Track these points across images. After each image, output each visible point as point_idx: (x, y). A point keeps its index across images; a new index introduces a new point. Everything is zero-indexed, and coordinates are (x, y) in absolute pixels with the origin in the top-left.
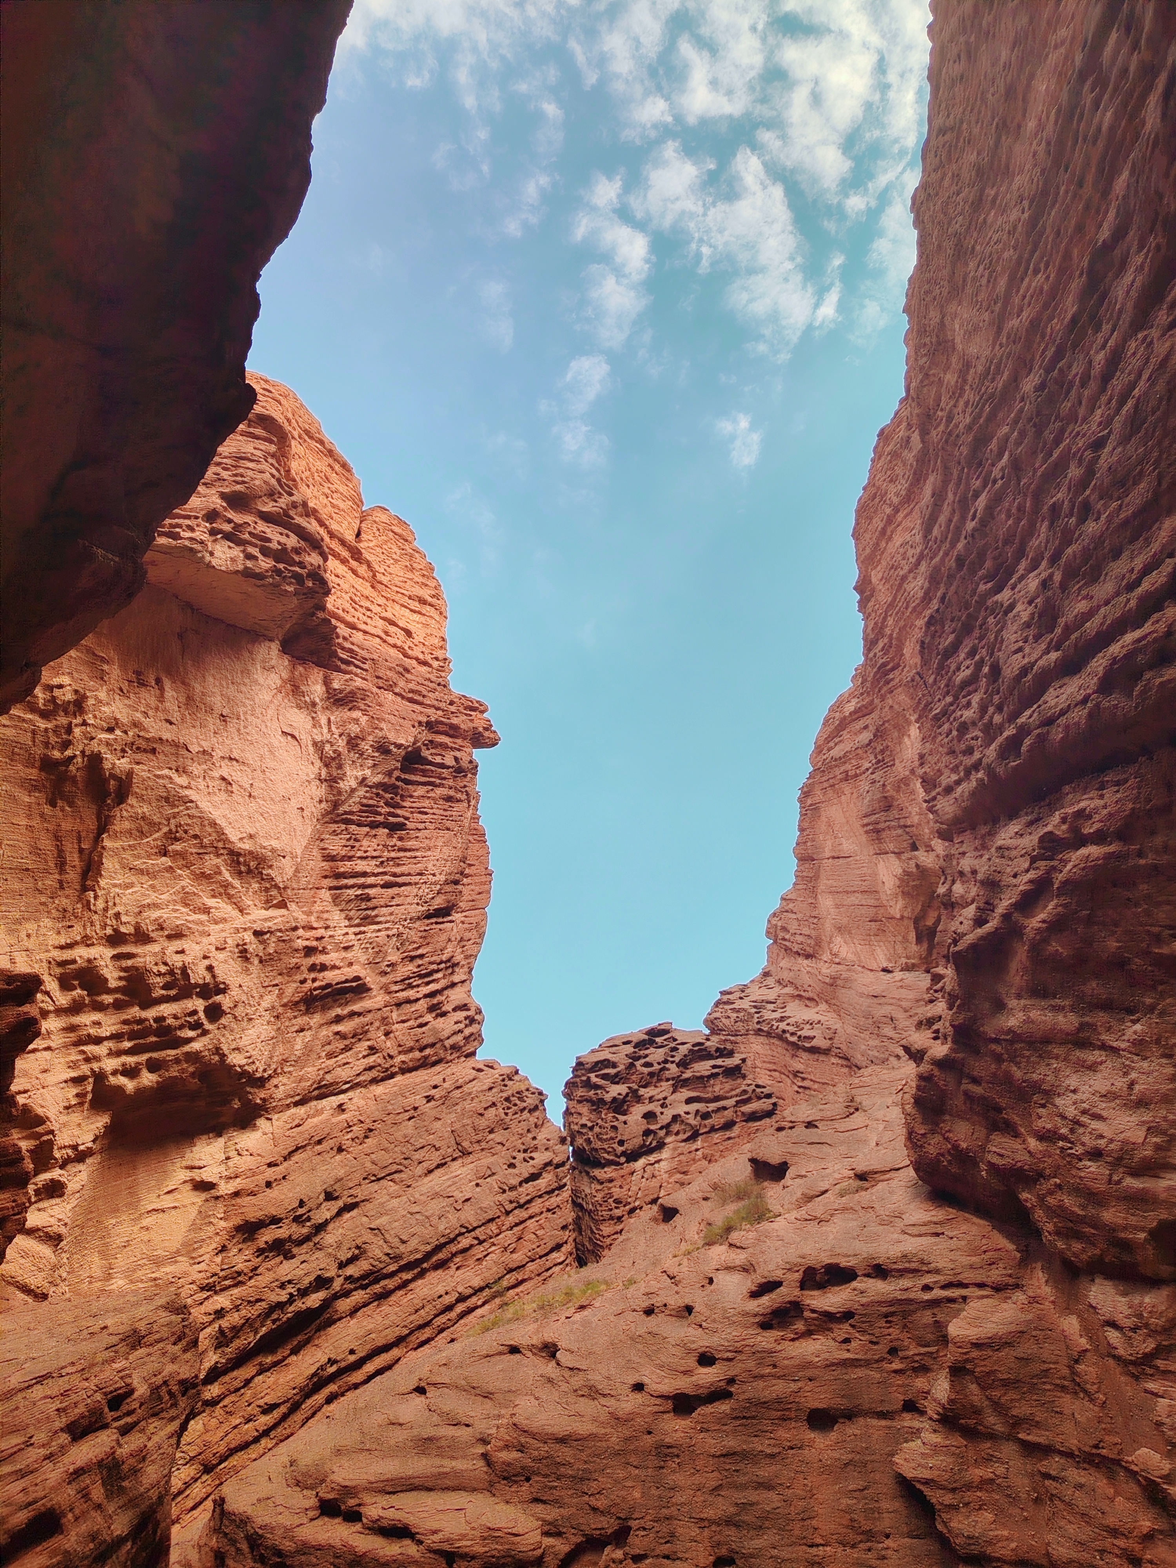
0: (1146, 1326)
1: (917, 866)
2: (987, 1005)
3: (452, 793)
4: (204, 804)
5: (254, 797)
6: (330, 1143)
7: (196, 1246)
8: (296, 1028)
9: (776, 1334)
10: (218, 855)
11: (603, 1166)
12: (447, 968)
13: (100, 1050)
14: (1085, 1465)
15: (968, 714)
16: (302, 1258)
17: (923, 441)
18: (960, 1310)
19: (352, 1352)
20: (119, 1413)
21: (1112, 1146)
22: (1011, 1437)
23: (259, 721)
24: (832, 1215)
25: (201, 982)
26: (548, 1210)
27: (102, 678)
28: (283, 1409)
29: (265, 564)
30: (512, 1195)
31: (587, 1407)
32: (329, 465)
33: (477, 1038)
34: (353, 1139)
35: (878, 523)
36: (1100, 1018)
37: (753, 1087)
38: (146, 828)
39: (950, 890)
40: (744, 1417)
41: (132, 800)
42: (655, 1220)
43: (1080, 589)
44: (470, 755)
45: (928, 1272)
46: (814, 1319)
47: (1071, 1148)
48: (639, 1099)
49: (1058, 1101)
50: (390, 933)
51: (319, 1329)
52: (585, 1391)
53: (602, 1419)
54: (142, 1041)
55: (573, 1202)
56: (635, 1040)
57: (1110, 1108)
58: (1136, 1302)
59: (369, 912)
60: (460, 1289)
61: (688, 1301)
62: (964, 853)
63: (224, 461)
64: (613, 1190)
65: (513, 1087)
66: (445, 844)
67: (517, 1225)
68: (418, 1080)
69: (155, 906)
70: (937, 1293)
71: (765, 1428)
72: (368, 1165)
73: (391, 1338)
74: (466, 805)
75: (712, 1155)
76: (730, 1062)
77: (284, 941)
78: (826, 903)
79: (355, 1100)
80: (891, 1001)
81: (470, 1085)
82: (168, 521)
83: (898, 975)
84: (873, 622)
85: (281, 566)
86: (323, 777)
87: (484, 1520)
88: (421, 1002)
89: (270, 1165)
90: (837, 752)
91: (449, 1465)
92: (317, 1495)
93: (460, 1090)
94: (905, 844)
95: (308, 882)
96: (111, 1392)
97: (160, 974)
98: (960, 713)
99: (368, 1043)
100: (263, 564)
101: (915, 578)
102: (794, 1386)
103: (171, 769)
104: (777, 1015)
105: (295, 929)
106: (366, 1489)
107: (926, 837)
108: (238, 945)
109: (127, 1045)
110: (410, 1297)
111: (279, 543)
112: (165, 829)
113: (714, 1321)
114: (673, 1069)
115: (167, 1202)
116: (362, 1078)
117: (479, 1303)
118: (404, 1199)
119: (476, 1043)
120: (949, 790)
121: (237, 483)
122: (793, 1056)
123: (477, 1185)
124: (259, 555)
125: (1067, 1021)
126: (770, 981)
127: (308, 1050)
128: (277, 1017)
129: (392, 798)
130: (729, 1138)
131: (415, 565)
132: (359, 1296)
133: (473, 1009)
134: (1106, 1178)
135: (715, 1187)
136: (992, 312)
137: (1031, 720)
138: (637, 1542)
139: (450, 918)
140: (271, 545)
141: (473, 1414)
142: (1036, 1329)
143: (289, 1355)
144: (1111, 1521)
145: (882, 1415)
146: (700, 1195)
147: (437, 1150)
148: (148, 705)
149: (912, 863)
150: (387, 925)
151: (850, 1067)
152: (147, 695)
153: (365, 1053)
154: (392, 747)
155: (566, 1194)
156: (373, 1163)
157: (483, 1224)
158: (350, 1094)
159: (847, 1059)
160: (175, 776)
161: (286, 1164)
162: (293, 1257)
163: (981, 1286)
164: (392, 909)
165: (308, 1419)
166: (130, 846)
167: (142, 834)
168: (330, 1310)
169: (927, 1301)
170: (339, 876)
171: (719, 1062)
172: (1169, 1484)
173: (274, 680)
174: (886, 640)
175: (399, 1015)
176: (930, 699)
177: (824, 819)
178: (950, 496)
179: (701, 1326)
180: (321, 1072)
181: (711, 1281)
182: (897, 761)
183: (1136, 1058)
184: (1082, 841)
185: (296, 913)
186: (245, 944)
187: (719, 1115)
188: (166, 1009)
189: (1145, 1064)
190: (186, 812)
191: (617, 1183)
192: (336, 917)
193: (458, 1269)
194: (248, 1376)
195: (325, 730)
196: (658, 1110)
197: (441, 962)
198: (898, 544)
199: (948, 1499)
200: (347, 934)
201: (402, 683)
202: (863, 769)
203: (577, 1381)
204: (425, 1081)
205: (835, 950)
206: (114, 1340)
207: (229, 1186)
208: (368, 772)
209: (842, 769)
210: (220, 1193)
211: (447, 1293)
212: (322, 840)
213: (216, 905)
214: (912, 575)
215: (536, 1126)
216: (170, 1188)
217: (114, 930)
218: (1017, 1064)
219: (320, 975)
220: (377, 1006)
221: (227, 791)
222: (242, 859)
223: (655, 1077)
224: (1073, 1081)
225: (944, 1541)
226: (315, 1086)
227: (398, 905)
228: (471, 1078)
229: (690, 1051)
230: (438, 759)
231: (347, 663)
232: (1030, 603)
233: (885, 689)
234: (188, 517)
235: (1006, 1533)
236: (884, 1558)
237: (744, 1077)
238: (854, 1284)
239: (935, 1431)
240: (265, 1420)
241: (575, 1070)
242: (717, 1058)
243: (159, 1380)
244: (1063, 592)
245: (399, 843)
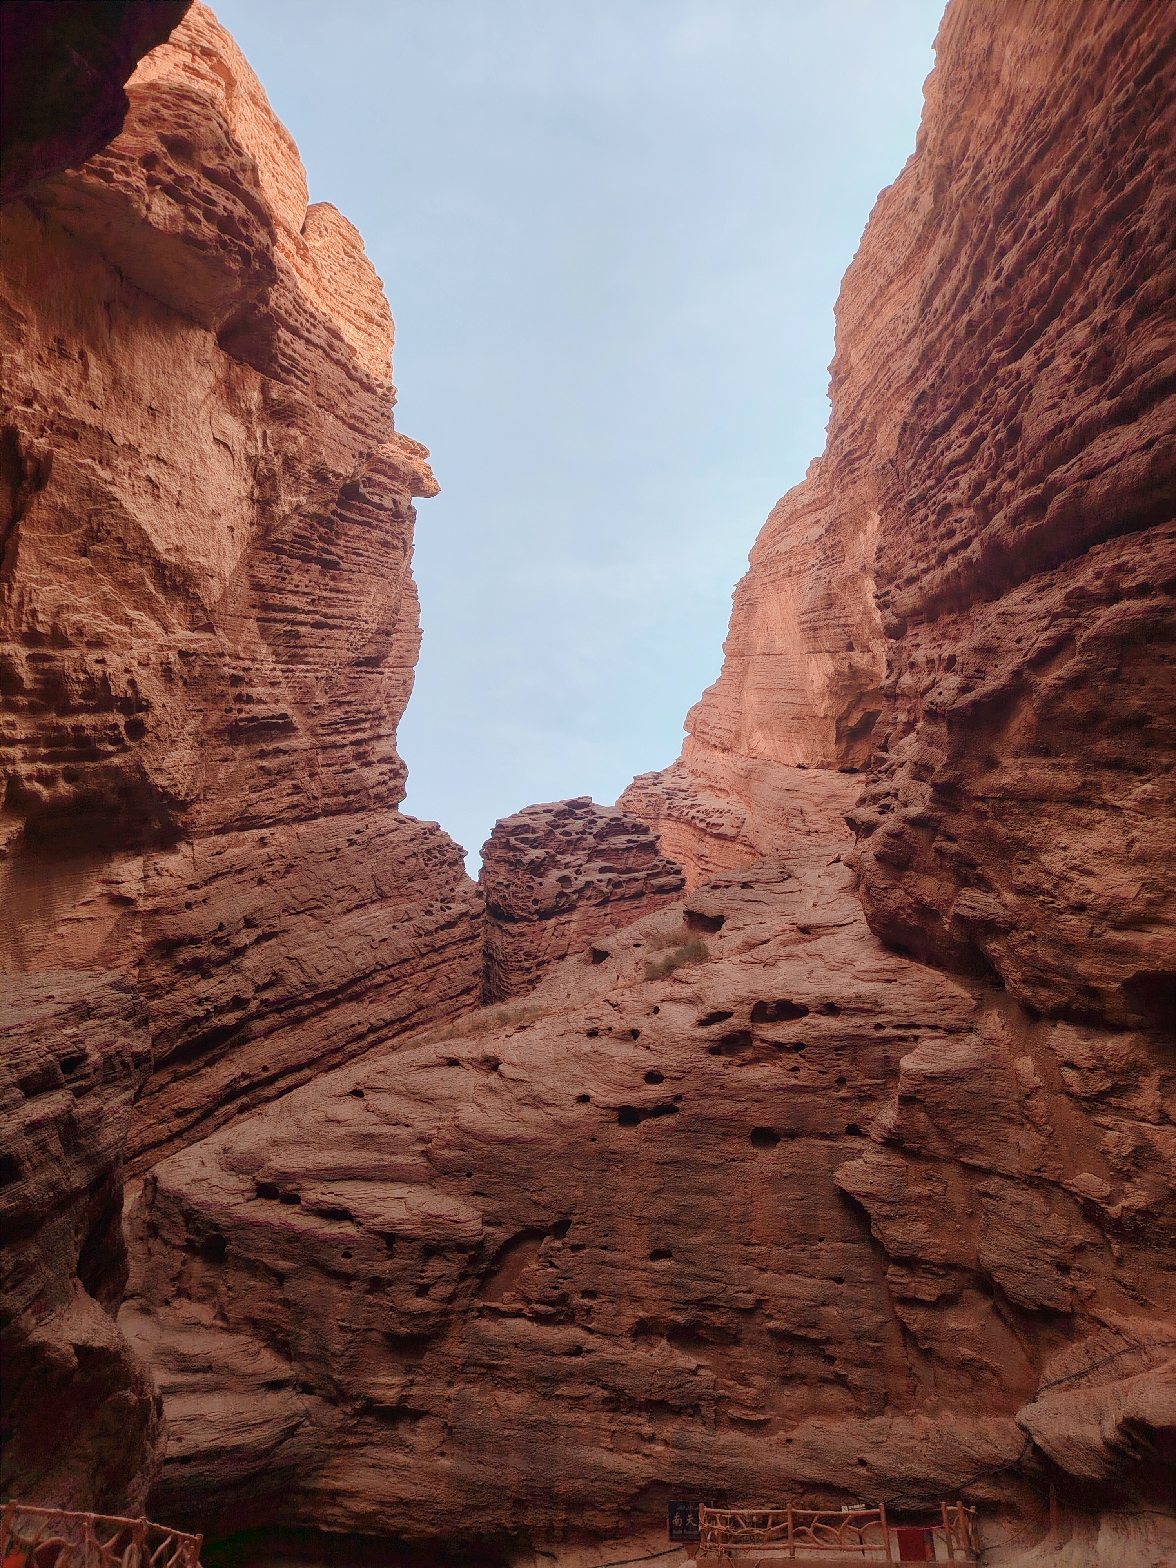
0: (1105, 1067)
1: (850, 666)
2: (977, 764)
3: (389, 538)
4: (129, 505)
5: (182, 507)
6: (252, 874)
7: (112, 957)
8: (220, 757)
9: (723, 1059)
10: (142, 564)
11: (516, 921)
12: (374, 719)
13: (16, 752)
14: (1024, 1186)
15: (952, 497)
16: (221, 978)
17: (935, 201)
18: (911, 1049)
19: (265, 1069)
20: (72, 1076)
21: (1099, 901)
22: (949, 1161)
23: (190, 422)
24: (776, 961)
25: (122, 695)
26: (461, 956)
27: (19, 340)
28: (196, 1114)
29: (208, 230)
30: (428, 939)
31: (528, 1113)
32: (275, 141)
33: (399, 792)
34: (274, 873)
35: (867, 295)
36: (1108, 776)
37: (664, 863)
38: (65, 522)
39: (896, 682)
40: (689, 1131)
41: (51, 488)
42: (584, 961)
43: (1155, 327)
44: (409, 500)
45: (881, 1013)
46: (764, 1048)
47: (1052, 902)
48: (556, 864)
49: (1044, 858)
50: (319, 675)
51: (234, 1045)
52: (528, 1100)
53: (546, 1125)
54: (58, 749)
55: (484, 953)
56: (555, 809)
57: (1102, 865)
58: (1098, 1046)
59: (298, 651)
60: (372, 1020)
61: (634, 1025)
62: (918, 645)
63: (165, 96)
64: (525, 943)
65: (433, 841)
66: (380, 591)
67: (430, 967)
68: (341, 824)
69: (75, 609)
70: (889, 1032)
71: (709, 1141)
72: (288, 898)
73: (303, 1059)
74: (402, 553)
75: (620, 921)
76: (643, 838)
77: (210, 666)
78: (751, 698)
79: (277, 836)
80: (803, 795)
81: (390, 835)
82: (98, 158)
83: (813, 772)
84: (844, 406)
85: (227, 237)
86: (256, 497)
87: (425, 1208)
88: (348, 748)
89: (190, 887)
90: (783, 547)
91: (388, 1159)
92: (254, 1179)
93: (383, 838)
94: (842, 644)
95: (236, 609)
96: (64, 1055)
97: (79, 681)
98: (944, 495)
99: (294, 782)
100: (206, 230)
101: (902, 357)
102: (740, 1106)
103: (94, 459)
104: (688, 802)
105: (222, 655)
106: (304, 1176)
107: (866, 637)
108: (161, 663)
109: (43, 751)
110: (323, 1023)
111: (225, 208)
112: (86, 526)
113: (662, 1044)
114: (590, 839)
115: (83, 912)
116: (285, 815)
117: (390, 1035)
118: (323, 933)
119: (399, 796)
120: (911, 580)
121: (180, 126)
122: (700, 840)
123: (394, 927)
124: (202, 219)
125: (1068, 780)
126: (683, 771)
127: (231, 781)
128: (201, 743)
129: (326, 533)
130: (637, 907)
131: (364, 277)
132: (273, 1019)
133: (398, 763)
134: (1087, 931)
135: (647, 935)
136: (1060, 30)
137: (1068, 474)
138: (575, 1235)
139: (380, 669)
140: (216, 209)
141: (413, 1116)
142: (989, 1067)
143: (203, 1067)
144: (1045, 1233)
145: (824, 1136)
146: (631, 941)
147: (357, 891)
148: (70, 381)
149: (846, 663)
150: (316, 667)
151: (754, 854)
152: (70, 370)
153: (289, 791)
154: (330, 476)
155: (479, 944)
156: (293, 897)
157: (398, 964)
158: (273, 829)
159: (752, 847)
160: (98, 468)
161: (206, 888)
162: (211, 976)
163: (934, 1027)
164: (322, 651)
165: (220, 1125)
166: (48, 538)
167: (60, 528)
168: (245, 1029)
169: (881, 1038)
170: (267, 607)
171: (634, 837)
172: (1108, 1204)
173: (208, 377)
174: (857, 426)
175: (324, 759)
176: (901, 488)
177: (759, 615)
178: (964, 259)
179: (648, 1048)
180: (244, 804)
181: (656, 1010)
182: (847, 558)
183: (1140, 817)
184: (1114, 596)
185: (223, 639)
186: (170, 663)
187: (630, 885)
188: (86, 720)
189: (1150, 823)
190: (109, 511)
191: (529, 938)
192: (263, 650)
193: (371, 1002)
194: (162, 1082)
195: (260, 445)
196: (573, 875)
197: (369, 712)
198: (887, 319)
199: (886, 1210)
200: (274, 669)
201: (343, 406)
202: (809, 565)
203: (520, 1092)
204: (348, 825)
205: (753, 744)
206: (63, 1008)
207: (148, 903)
208: (303, 499)
209: (786, 564)
210: (139, 909)
211: (359, 1023)
212: (252, 567)
213: (139, 618)
214: (899, 353)
215: (455, 879)
216: (86, 899)
217: (29, 627)
218: (1002, 821)
219: (247, 707)
220: (303, 747)
221: (153, 495)
222: (167, 573)
223: (573, 846)
224: (1064, 839)
225: (875, 1244)
226: (237, 817)
227: (328, 648)
228: (393, 827)
229: (608, 824)
230: (376, 499)
231: (288, 371)
232: (1073, 355)
233: (848, 479)
234: (122, 158)
235: (937, 1241)
236: (817, 1257)
237: (657, 853)
238: (805, 1019)
239: (877, 1152)
240: (177, 1123)
241: (494, 832)
242: (633, 833)
243: (112, 1050)
244: (1129, 333)
245: (331, 583)
